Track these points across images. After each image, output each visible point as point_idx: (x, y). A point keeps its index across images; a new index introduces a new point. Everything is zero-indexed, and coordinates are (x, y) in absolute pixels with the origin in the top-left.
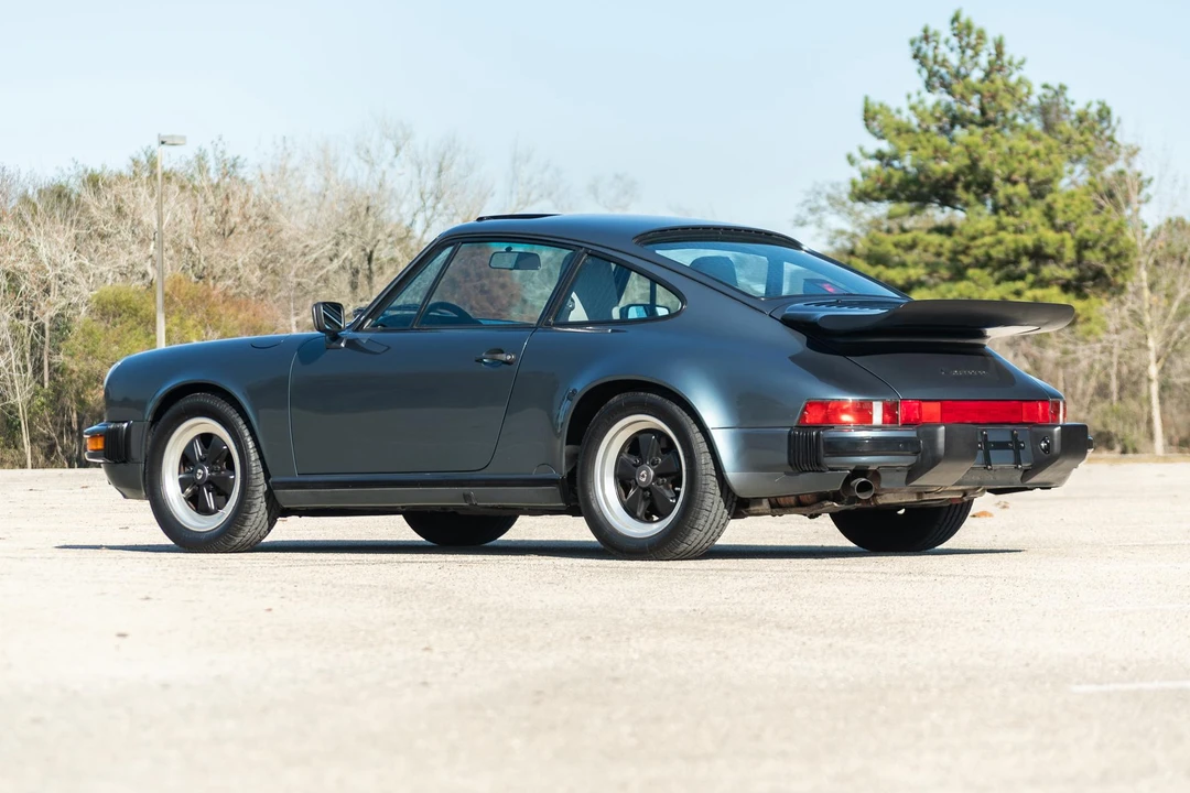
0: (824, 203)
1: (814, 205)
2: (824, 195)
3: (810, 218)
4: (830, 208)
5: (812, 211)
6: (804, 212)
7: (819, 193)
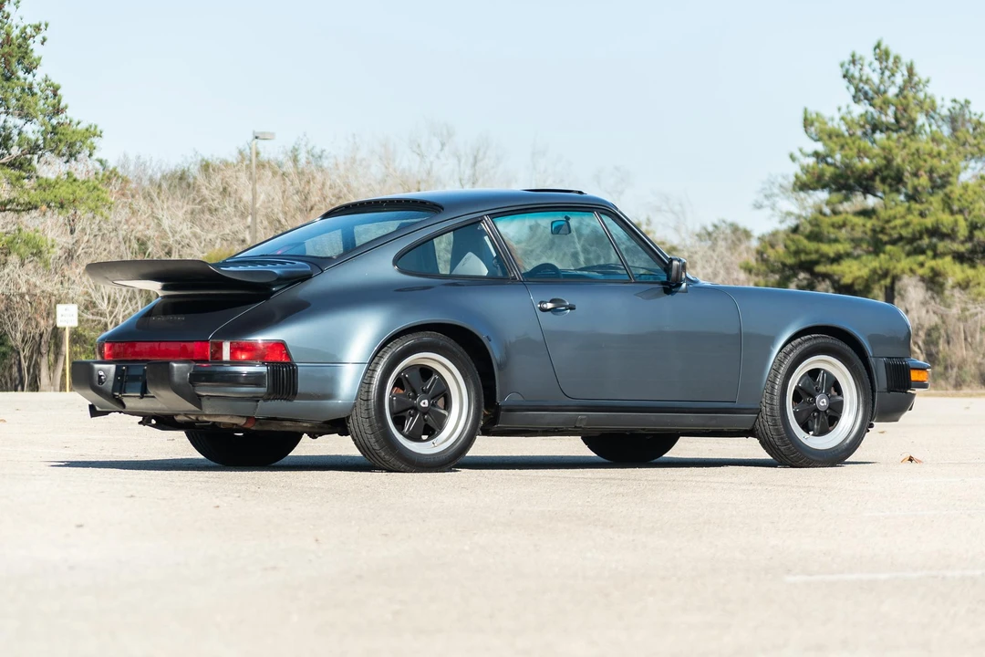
0: (776, 190)
1: (768, 192)
2: (777, 185)
3: (766, 203)
4: (782, 195)
5: (767, 197)
6: (761, 198)
7: (773, 183)
